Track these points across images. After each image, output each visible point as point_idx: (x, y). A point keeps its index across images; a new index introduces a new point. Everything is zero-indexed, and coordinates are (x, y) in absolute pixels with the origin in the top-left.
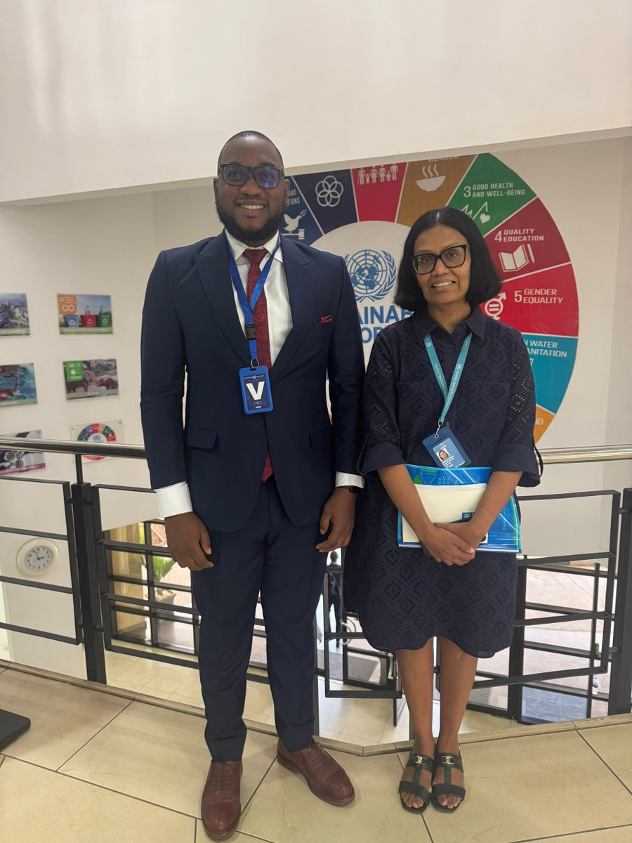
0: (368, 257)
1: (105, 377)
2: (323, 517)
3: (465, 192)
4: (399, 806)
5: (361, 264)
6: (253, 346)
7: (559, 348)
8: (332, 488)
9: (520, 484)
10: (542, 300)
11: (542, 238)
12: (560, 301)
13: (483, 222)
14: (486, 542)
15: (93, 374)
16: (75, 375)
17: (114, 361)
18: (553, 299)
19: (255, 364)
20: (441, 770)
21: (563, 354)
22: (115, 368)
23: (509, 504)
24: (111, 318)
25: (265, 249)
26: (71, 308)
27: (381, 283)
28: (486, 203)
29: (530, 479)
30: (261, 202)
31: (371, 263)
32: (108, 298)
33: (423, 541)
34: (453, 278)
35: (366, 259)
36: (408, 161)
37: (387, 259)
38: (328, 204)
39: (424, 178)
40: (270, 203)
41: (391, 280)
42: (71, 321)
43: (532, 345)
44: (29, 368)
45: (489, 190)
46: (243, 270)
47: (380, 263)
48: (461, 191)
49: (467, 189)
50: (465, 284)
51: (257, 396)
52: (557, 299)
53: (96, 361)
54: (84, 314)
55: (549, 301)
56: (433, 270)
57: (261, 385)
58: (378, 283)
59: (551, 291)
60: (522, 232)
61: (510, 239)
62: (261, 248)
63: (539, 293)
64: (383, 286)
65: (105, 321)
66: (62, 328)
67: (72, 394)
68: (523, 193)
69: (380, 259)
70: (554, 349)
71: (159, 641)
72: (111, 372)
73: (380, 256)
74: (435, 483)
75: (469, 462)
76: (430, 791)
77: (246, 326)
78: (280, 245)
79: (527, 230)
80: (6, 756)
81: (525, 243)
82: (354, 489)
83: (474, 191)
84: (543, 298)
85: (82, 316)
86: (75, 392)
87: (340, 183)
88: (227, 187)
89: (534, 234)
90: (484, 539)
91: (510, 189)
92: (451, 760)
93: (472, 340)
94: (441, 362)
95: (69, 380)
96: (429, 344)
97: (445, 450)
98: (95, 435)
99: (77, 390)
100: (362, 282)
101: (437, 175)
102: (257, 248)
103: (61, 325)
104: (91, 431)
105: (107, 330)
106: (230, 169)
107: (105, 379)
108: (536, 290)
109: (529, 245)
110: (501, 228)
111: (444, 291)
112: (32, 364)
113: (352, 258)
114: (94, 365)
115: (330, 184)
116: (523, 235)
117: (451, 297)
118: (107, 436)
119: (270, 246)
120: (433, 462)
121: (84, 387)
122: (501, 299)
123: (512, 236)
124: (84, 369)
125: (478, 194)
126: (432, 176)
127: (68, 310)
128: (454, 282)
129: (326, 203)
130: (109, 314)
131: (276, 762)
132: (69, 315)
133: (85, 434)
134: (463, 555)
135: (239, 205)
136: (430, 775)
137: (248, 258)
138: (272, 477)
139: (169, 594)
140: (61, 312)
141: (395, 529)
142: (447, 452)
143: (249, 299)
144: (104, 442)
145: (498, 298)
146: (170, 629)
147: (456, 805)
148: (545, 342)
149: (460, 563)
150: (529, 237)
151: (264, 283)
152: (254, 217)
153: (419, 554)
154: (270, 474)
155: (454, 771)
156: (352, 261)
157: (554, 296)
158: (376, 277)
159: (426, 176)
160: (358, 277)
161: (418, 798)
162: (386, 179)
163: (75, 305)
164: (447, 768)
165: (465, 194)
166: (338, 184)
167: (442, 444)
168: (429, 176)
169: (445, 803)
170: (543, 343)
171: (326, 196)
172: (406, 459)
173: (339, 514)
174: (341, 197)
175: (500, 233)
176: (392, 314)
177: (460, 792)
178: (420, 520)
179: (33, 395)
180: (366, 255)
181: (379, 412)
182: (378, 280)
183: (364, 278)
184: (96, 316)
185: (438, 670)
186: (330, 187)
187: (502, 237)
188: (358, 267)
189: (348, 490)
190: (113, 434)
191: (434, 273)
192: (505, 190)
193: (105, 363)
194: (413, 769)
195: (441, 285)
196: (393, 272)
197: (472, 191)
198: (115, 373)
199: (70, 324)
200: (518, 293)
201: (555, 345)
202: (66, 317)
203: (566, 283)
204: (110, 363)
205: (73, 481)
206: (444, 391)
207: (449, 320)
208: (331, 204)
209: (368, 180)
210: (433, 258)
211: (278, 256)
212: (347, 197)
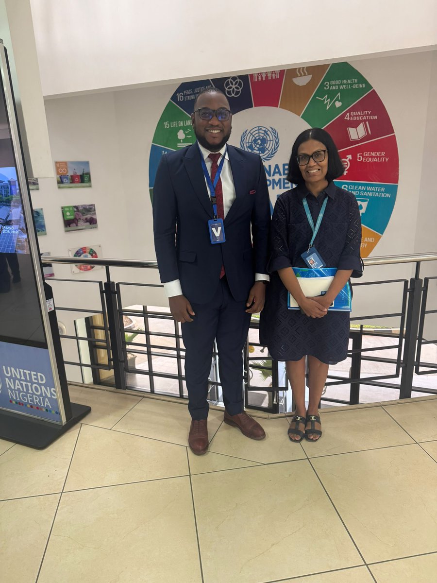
0: (260, 131)
1: (89, 216)
2: (250, 297)
3: (325, 86)
4: (288, 440)
5: (255, 136)
6: (215, 207)
7: (385, 192)
8: (253, 282)
9: (352, 276)
10: (375, 160)
11: (376, 117)
12: (387, 160)
13: (337, 107)
14: (333, 306)
15: (81, 215)
16: (69, 216)
17: (93, 205)
18: (382, 159)
19: (216, 218)
20: (309, 423)
21: (388, 195)
22: (95, 210)
23: (346, 286)
24: (90, 176)
25: (220, 153)
26: (64, 171)
27: (269, 149)
28: (339, 94)
29: (358, 274)
30: (219, 128)
31: (263, 135)
32: (87, 163)
33: (301, 306)
34: (319, 168)
35: (259, 133)
36: (286, 68)
37: (273, 133)
38: (233, 95)
39: (298, 76)
40: (224, 130)
41: (276, 147)
42: (65, 179)
43: (368, 189)
44: (41, 212)
45: (342, 84)
46: (208, 165)
47: (268, 135)
48: (322, 85)
49: (327, 84)
50: (325, 170)
51: (217, 234)
52: (385, 159)
53: (82, 206)
54: (72, 174)
55: (380, 160)
56: (308, 163)
57: (219, 228)
58: (267, 149)
59: (381, 153)
60: (363, 113)
61: (355, 118)
62: (218, 152)
63: (373, 155)
64: (271, 151)
65: (86, 179)
66: (59, 184)
67: (69, 228)
68: (364, 86)
69: (269, 133)
70: (383, 192)
71: (127, 385)
72: (91, 213)
73: (268, 130)
74: (307, 277)
75: (325, 265)
76: (304, 432)
77: (211, 196)
78: (227, 150)
79: (366, 112)
80: (82, 424)
81: (365, 121)
82: (265, 282)
83: (331, 85)
84: (376, 158)
85: (71, 176)
86: (70, 226)
87: (241, 81)
88: (201, 120)
89: (371, 115)
90: (332, 304)
91: (356, 84)
92: (315, 418)
93: (328, 200)
94: (311, 213)
95: (66, 219)
96: (305, 203)
97: (312, 259)
98: (84, 254)
99: (71, 225)
100: (256, 148)
101: (307, 74)
102: (216, 153)
103: (59, 183)
104: (81, 252)
105: (87, 184)
106: (203, 111)
107: (89, 218)
108: (371, 153)
109: (367, 123)
110: (349, 111)
111: (314, 175)
112: (42, 209)
113: (249, 132)
114: (80, 209)
115: (234, 81)
116: (363, 116)
117: (318, 178)
118: (92, 255)
119: (223, 151)
120: (306, 265)
121: (76, 223)
122: (348, 159)
123: (356, 116)
124: (75, 211)
125: (334, 88)
126: (303, 75)
127: (62, 171)
128: (319, 170)
129: (231, 95)
130: (88, 174)
131: (224, 423)
132: (64, 176)
133: (78, 254)
134: (321, 312)
135: (207, 130)
136: (304, 425)
137: (211, 159)
138: (225, 275)
139: (132, 356)
140: (58, 173)
141: (286, 300)
142: (313, 260)
143: (212, 182)
144: (90, 258)
145: (347, 158)
146: (134, 378)
147: (317, 438)
148: (377, 188)
149: (319, 316)
150: (368, 117)
151: (220, 173)
152: (216, 137)
153: (298, 313)
154: (223, 275)
155: (316, 423)
156: (250, 134)
157: (383, 157)
158: (266, 145)
159: (299, 75)
160: (253, 145)
161: (298, 435)
162: (272, 77)
163: (67, 169)
164: (313, 422)
165: (325, 88)
166: (240, 81)
167: (311, 256)
168: (301, 75)
169: (312, 437)
170: (375, 189)
171: (232, 89)
172: (292, 264)
173: (258, 295)
174: (242, 90)
175: (348, 114)
176: (277, 171)
177: (320, 433)
178: (299, 296)
179: (43, 229)
180: (259, 130)
181: (279, 240)
182: (267, 147)
183: (258, 146)
184: (81, 175)
185: (307, 376)
186: (234, 83)
187: (350, 117)
188: (254, 138)
189: (262, 283)
190: (96, 254)
191: (308, 165)
192: (352, 85)
193: (88, 207)
194: (295, 423)
195: (312, 172)
196: (277, 141)
197: (330, 85)
198: (95, 214)
199: (64, 181)
200: (360, 155)
201: (383, 189)
202: (62, 177)
203: (391, 148)
204: (91, 207)
205: (105, 280)
206: (313, 228)
207: (316, 190)
208: (235, 95)
209: (260, 78)
210: (308, 157)
211: (227, 157)
212: (246, 90)
